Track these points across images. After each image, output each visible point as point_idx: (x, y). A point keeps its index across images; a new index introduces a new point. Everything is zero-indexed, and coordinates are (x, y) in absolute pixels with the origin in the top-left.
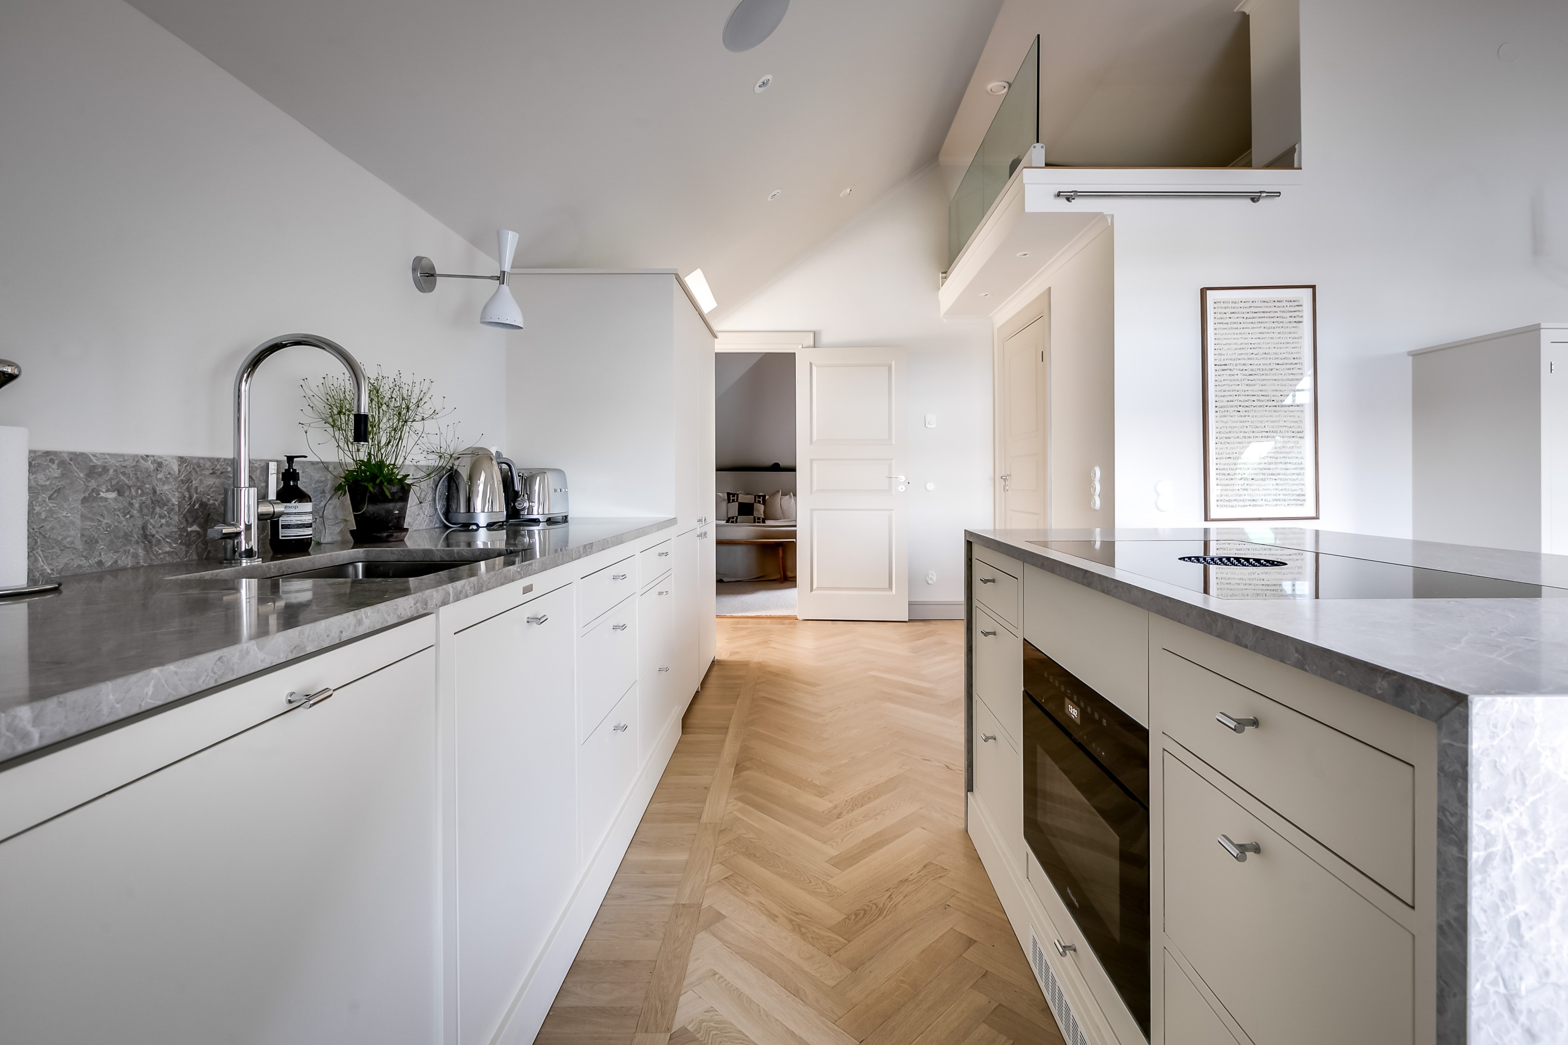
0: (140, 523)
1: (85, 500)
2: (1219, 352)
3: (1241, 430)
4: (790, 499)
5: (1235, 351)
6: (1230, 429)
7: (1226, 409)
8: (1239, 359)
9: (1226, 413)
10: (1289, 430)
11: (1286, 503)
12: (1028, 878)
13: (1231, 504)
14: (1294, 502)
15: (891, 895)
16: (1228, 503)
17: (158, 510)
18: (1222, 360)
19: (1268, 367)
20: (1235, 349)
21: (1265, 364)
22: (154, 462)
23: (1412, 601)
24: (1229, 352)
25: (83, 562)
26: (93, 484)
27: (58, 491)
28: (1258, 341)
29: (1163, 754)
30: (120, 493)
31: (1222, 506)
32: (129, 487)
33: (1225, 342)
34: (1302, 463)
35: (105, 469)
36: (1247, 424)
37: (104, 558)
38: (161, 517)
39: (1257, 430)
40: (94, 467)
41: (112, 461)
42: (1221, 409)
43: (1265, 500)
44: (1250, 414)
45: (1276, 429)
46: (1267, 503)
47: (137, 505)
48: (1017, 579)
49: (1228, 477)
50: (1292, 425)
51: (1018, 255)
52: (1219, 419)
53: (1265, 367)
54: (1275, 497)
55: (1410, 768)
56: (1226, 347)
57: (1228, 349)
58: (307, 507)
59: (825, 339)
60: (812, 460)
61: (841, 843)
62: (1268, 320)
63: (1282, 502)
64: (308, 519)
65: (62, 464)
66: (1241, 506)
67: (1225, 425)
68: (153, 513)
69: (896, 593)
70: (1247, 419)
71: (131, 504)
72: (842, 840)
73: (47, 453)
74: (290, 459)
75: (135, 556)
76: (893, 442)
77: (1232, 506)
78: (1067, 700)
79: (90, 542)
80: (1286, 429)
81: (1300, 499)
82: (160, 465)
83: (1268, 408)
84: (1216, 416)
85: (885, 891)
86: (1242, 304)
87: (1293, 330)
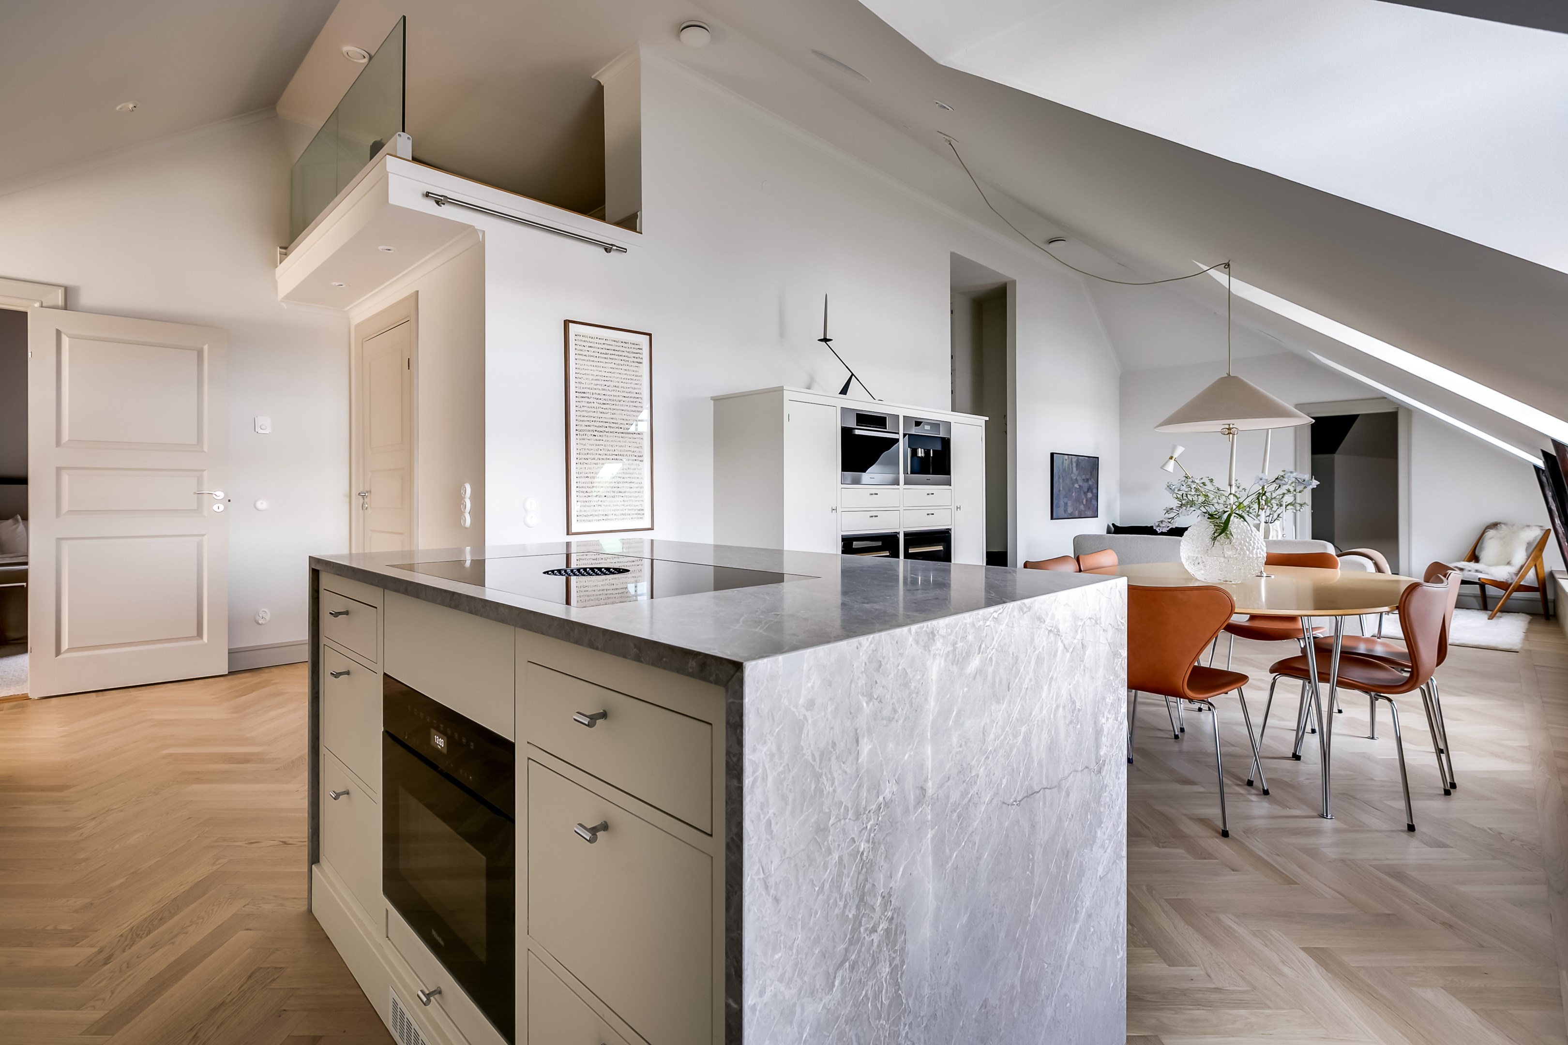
2: (580, 381)
3: (596, 452)
4: (15, 524)
5: (593, 382)
6: (588, 451)
7: (585, 433)
8: (595, 389)
9: (584, 437)
10: (633, 454)
11: (631, 517)
12: (388, 937)
13: (588, 518)
14: (636, 516)
15: (196, 1034)
16: (585, 518)
18: (582, 388)
19: (617, 398)
20: (592, 380)
21: (615, 396)
23: (712, 593)
24: (587, 382)
28: (609, 374)
29: (528, 762)
31: (581, 521)
33: (584, 372)
34: (641, 482)
36: (601, 448)
39: (609, 453)
42: (580, 433)
43: (615, 514)
44: (604, 439)
45: (623, 453)
46: (616, 517)
48: (376, 608)
49: (585, 495)
50: (635, 449)
51: (380, 248)
52: (578, 441)
53: (615, 398)
54: (622, 512)
55: (709, 726)
56: (584, 377)
57: (586, 379)
59: (86, 299)
60: (59, 470)
61: (111, 997)
62: (617, 357)
63: (627, 517)
66: (596, 520)
67: (584, 447)
69: (208, 641)
70: (601, 442)
72: (112, 992)
76: (206, 449)
77: (589, 521)
78: (433, 731)
80: (630, 453)
81: (640, 515)
83: (617, 434)
84: (577, 439)
85: (188, 1032)
86: (598, 341)
87: (636, 369)
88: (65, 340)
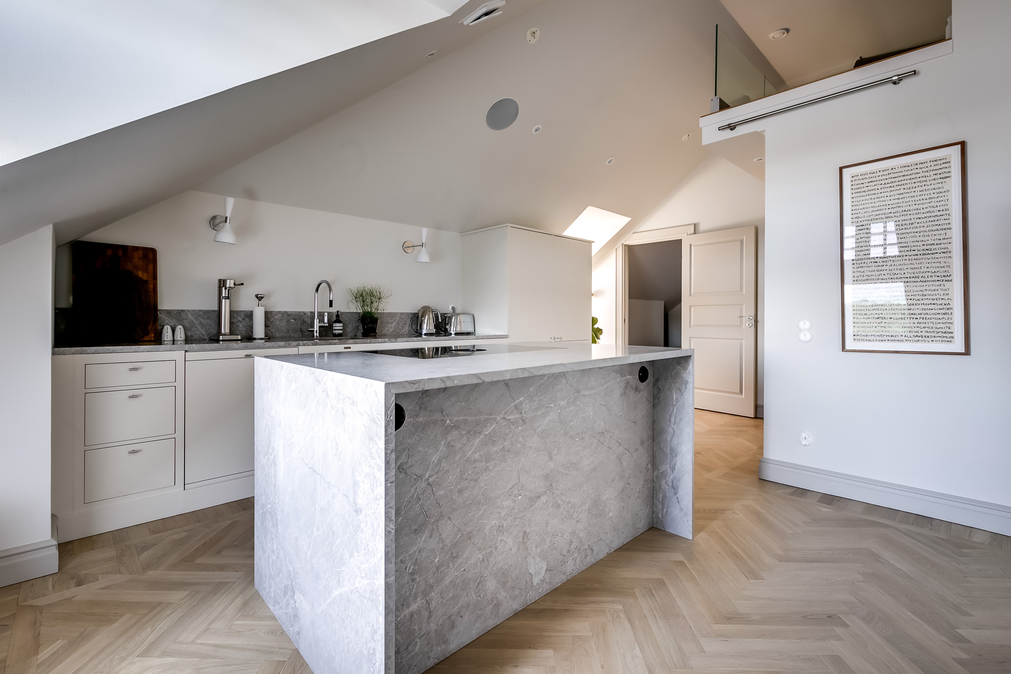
0: (300, 327)
1: (287, 322)
2: (856, 215)
3: (878, 277)
5: (873, 213)
6: (867, 277)
7: (863, 261)
8: (877, 219)
9: (863, 265)
10: (933, 275)
11: (930, 339)
13: (868, 338)
14: (940, 339)
16: (865, 338)
17: (304, 324)
18: (859, 222)
19: (908, 222)
20: (872, 211)
21: (905, 220)
22: (304, 313)
24: (866, 215)
25: (286, 335)
26: (289, 318)
27: (281, 319)
28: (897, 201)
30: (295, 320)
31: (859, 340)
32: (297, 319)
33: (862, 207)
34: (949, 304)
35: (291, 315)
36: (885, 272)
37: (291, 335)
38: (305, 326)
39: (896, 276)
40: (289, 314)
41: (293, 313)
42: (858, 262)
43: (905, 336)
44: (889, 264)
45: (917, 275)
46: (907, 338)
47: (299, 323)
49: (866, 316)
50: (936, 270)
52: (855, 270)
53: (904, 223)
54: (916, 334)
56: (863, 211)
57: (865, 213)
58: (341, 325)
59: (702, 227)
62: (909, 181)
63: (924, 339)
64: (342, 328)
65: (282, 314)
66: (879, 341)
67: (862, 274)
68: (303, 325)
69: (745, 397)
70: (885, 268)
71: (298, 323)
73: (279, 311)
74: (338, 312)
75: (299, 335)
77: (869, 340)
79: (288, 331)
80: (930, 274)
81: (948, 337)
82: (305, 314)
83: (908, 258)
84: (854, 268)
86: (882, 173)
87: (940, 185)
88: (692, 247)
